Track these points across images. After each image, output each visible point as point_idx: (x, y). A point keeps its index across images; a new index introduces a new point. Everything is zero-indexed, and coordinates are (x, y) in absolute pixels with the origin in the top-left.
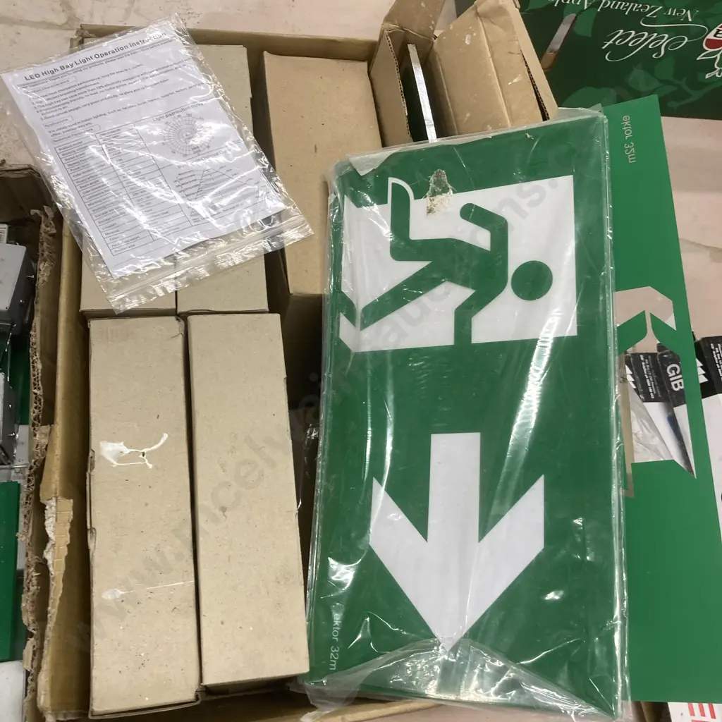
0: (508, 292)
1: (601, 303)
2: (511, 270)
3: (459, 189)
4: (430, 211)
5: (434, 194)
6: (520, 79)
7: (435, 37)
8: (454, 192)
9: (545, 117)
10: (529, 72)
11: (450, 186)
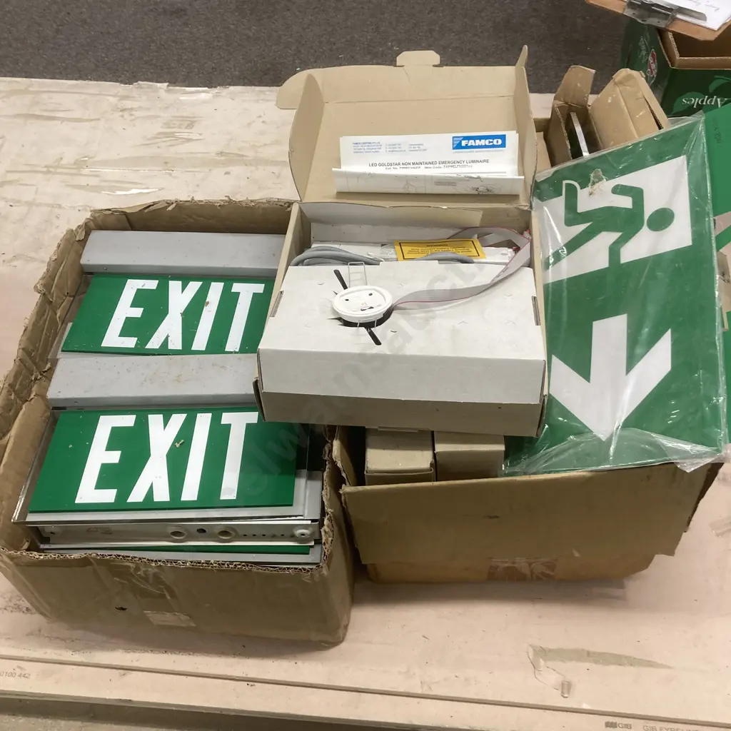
0: (645, 228)
1: (707, 223)
2: (646, 217)
3: (610, 177)
4: (591, 194)
5: (594, 183)
6: (644, 112)
7: (589, 106)
8: (607, 180)
9: (660, 127)
10: (650, 107)
11: (604, 177)
